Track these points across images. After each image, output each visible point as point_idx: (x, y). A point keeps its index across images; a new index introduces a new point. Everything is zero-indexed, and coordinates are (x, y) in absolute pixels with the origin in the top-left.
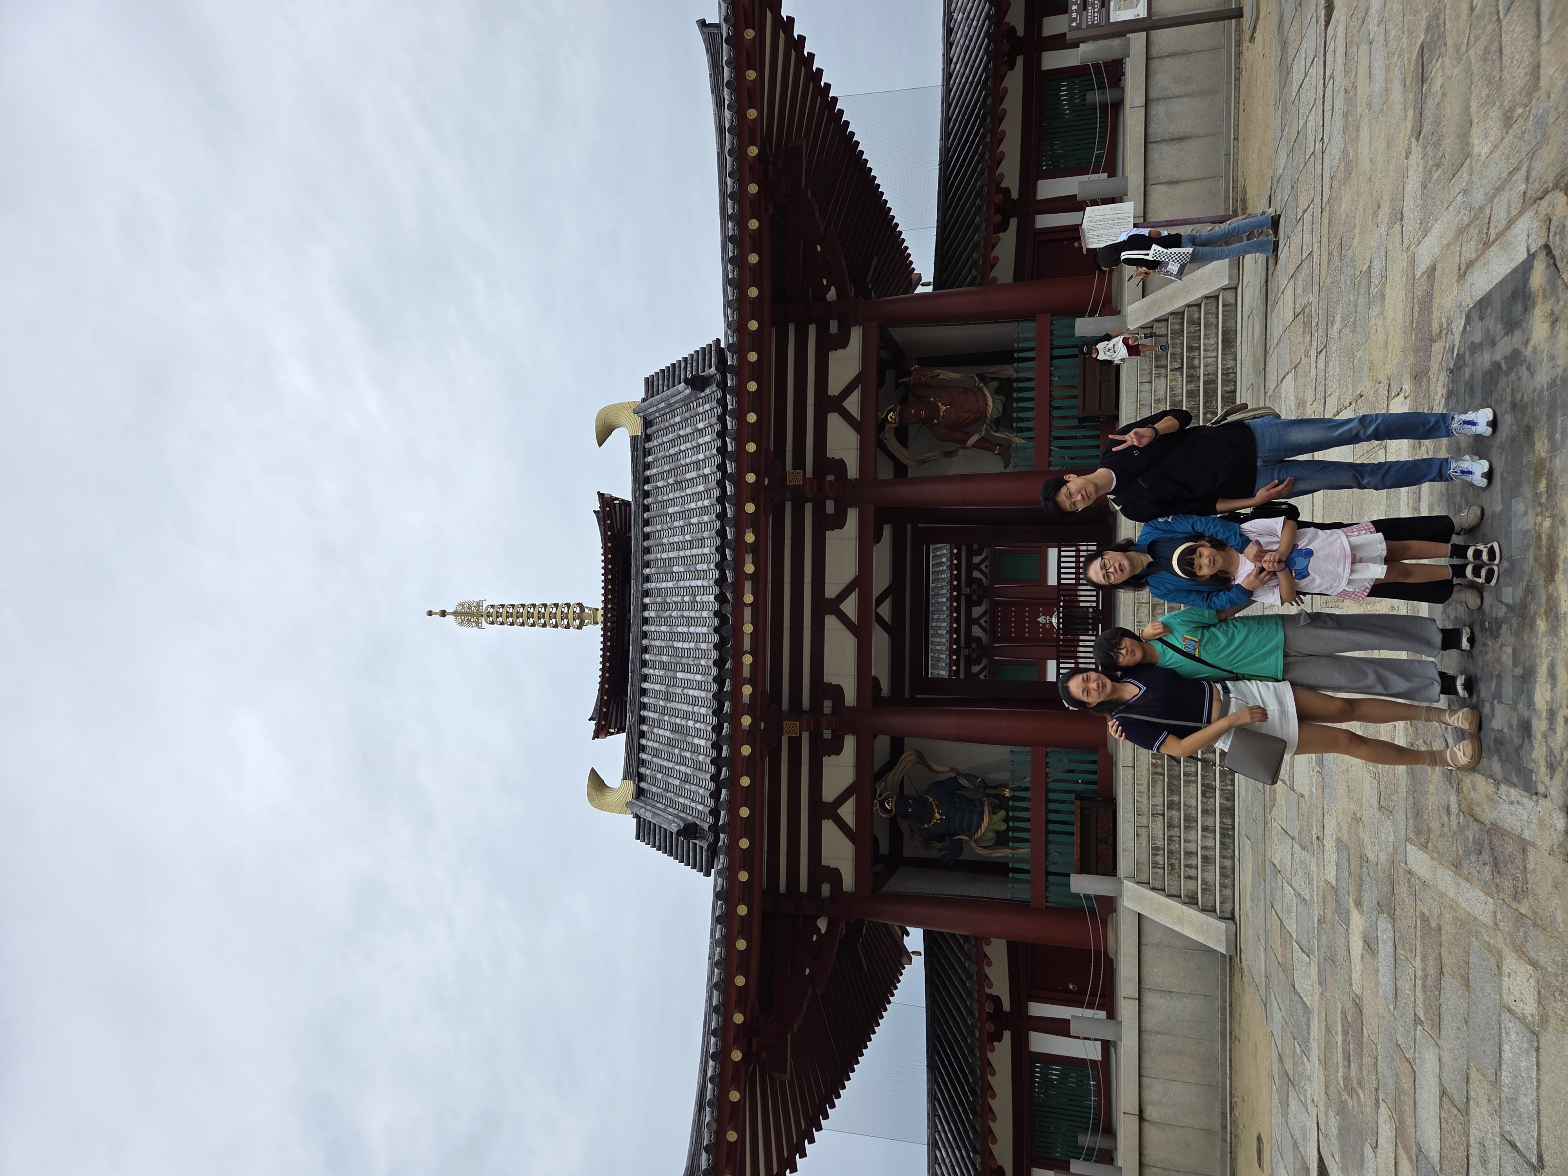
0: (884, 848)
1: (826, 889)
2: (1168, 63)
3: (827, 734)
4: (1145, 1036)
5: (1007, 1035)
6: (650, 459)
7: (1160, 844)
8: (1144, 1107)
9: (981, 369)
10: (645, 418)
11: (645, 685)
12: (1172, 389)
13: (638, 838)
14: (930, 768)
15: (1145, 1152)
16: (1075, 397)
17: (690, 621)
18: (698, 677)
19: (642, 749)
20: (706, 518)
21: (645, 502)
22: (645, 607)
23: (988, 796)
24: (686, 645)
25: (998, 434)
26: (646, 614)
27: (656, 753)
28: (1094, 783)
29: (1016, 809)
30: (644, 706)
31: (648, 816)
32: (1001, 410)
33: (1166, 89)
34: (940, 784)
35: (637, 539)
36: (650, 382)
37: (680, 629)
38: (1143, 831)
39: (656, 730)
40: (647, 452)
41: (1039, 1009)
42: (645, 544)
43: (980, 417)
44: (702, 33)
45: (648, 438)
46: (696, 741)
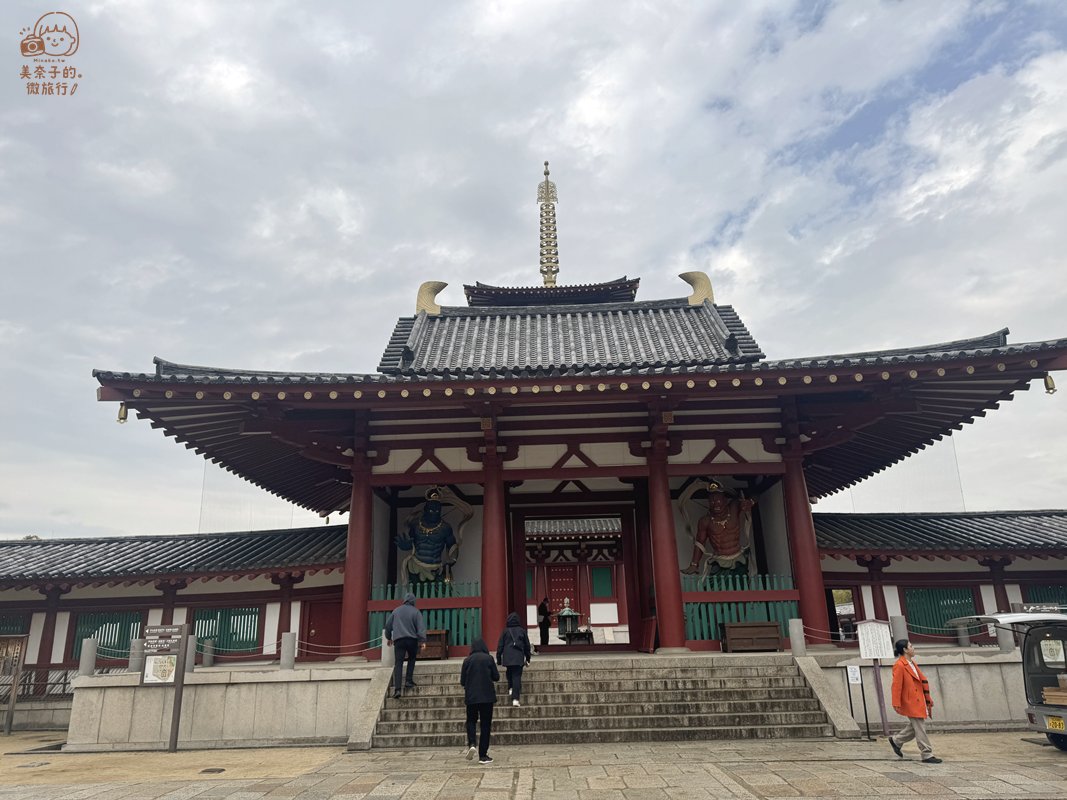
0: (402, 494)
1: (373, 454)
2: (998, 679)
3: (482, 450)
4: (285, 686)
5: (277, 587)
6: (672, 312)
7: (421, 693)
8: (235, 686)
9: (753, 551)
10: (701, 307)
11: (508, 318)
12: (754, 692)
13: (400, 319)
14: (461, 524)
15: (205, 688)
16: (739, 621)
17: (556, 347)
18: (517, 356)
19: (463, 319)
20: (632, 355)
21: (640, 311)
22: (564, 315)
23: (444, 567)
24: (539, 346)
25: (706, 565)
26: (559, 316)
27: (461, 329)
28: (458, 643)
29: (437, 588)
30: (493, 318)
31: (416, 325)
32: (726, 566)
33: (978, 678)
34: (450, 531)
35: (613, 306)
36: (729, 309)
37: (550, 341)
38: (429, 681)
39: (477, 328)
40: (677, 310)
41: (296, 609)
42: (610, 313)
43: (717, 549)
44: (999, 333)
45: (687, 311)
46: (472, 357)
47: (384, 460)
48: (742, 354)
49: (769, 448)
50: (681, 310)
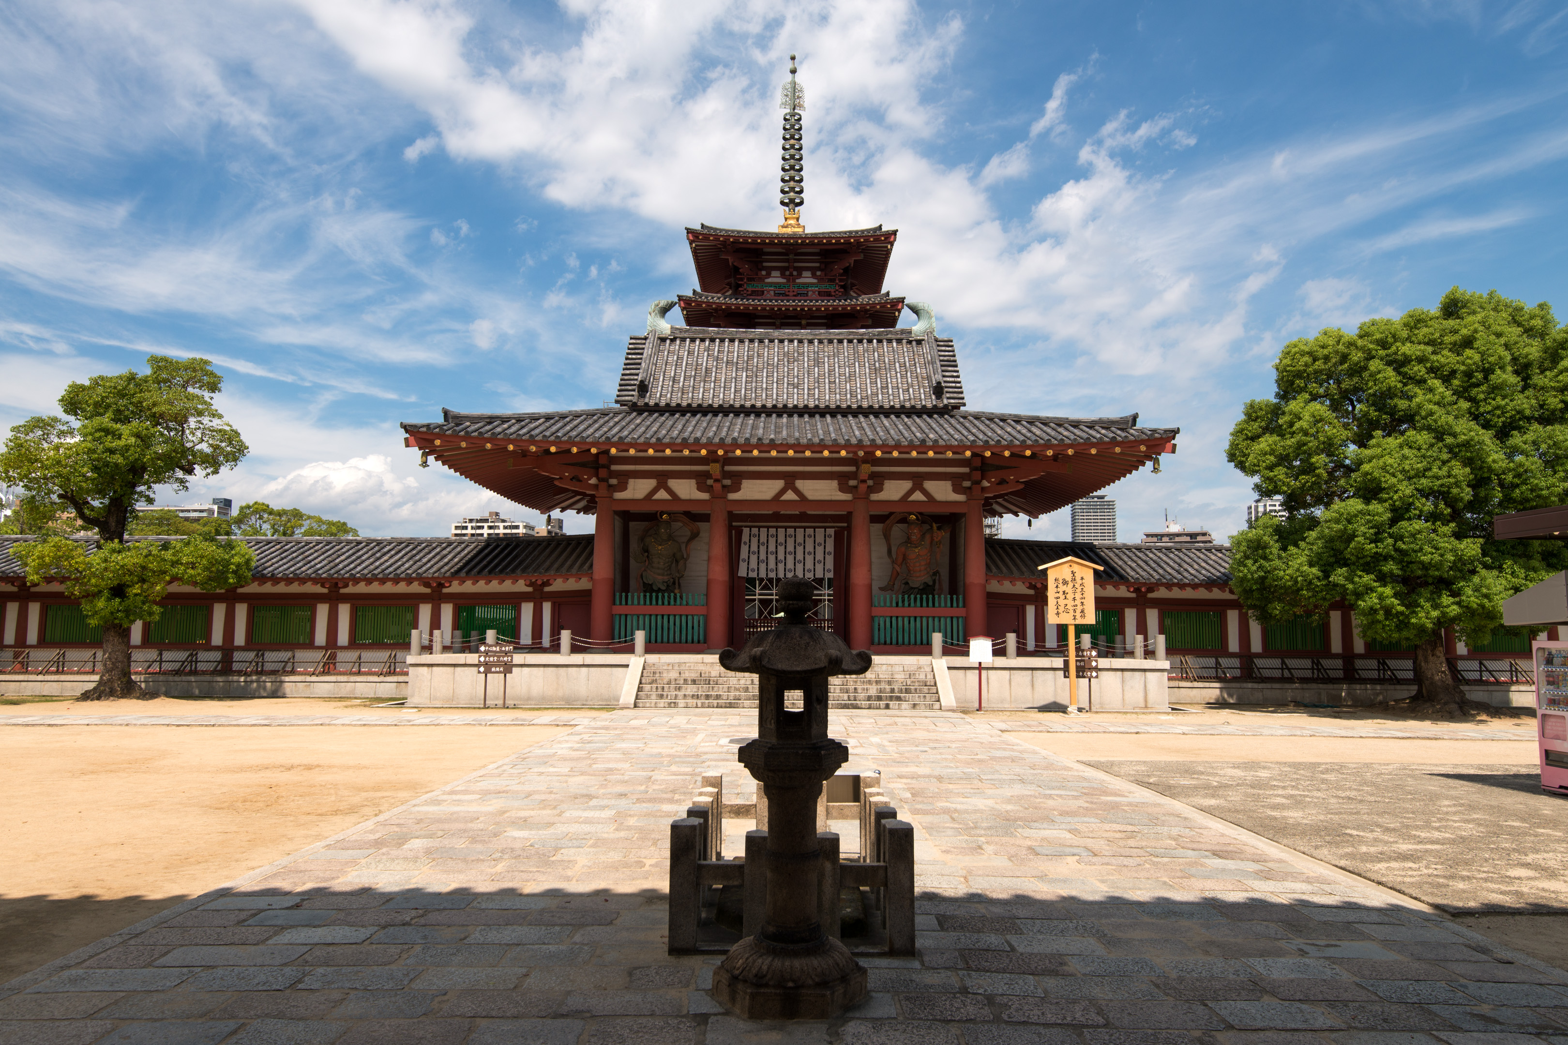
3: (709, 482)
4: (565, 668)
5: (533, 590)
7: (665, 675)
8: (528, 666)
12: (897, 681)
13: (631, 338)
14: (688, 541)
17: (780, 383)
18: (743, 391)
22: (791, 342)
23: (674, 579)
25: (900, 584)
30: (722, 343)
31: (648, 347)
32: (916, 586)
34: (679, 548)
36: (948, 343)
38: (670, 667)
39: (706, 353)
41: (547, 607)
43: (912, 572)
46: (701, 390)
47: (623, 487)
48: (945, 401)
49: (957, 489)
50: (904, 341)
